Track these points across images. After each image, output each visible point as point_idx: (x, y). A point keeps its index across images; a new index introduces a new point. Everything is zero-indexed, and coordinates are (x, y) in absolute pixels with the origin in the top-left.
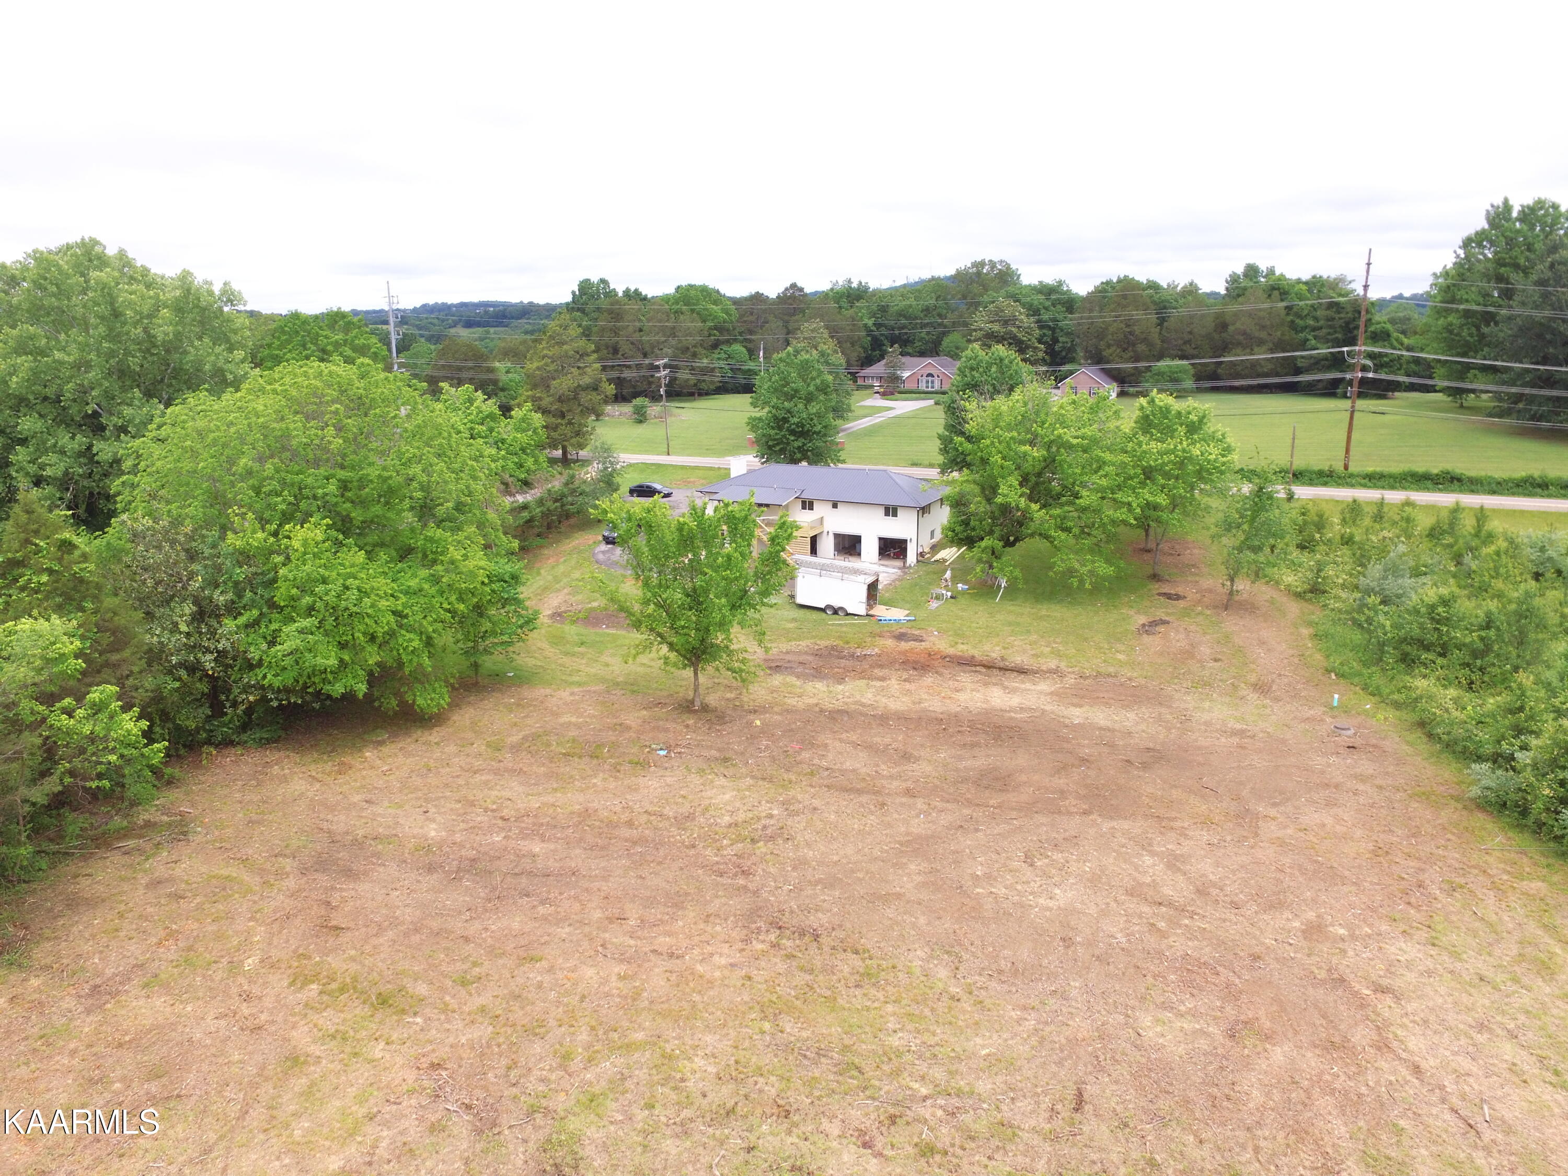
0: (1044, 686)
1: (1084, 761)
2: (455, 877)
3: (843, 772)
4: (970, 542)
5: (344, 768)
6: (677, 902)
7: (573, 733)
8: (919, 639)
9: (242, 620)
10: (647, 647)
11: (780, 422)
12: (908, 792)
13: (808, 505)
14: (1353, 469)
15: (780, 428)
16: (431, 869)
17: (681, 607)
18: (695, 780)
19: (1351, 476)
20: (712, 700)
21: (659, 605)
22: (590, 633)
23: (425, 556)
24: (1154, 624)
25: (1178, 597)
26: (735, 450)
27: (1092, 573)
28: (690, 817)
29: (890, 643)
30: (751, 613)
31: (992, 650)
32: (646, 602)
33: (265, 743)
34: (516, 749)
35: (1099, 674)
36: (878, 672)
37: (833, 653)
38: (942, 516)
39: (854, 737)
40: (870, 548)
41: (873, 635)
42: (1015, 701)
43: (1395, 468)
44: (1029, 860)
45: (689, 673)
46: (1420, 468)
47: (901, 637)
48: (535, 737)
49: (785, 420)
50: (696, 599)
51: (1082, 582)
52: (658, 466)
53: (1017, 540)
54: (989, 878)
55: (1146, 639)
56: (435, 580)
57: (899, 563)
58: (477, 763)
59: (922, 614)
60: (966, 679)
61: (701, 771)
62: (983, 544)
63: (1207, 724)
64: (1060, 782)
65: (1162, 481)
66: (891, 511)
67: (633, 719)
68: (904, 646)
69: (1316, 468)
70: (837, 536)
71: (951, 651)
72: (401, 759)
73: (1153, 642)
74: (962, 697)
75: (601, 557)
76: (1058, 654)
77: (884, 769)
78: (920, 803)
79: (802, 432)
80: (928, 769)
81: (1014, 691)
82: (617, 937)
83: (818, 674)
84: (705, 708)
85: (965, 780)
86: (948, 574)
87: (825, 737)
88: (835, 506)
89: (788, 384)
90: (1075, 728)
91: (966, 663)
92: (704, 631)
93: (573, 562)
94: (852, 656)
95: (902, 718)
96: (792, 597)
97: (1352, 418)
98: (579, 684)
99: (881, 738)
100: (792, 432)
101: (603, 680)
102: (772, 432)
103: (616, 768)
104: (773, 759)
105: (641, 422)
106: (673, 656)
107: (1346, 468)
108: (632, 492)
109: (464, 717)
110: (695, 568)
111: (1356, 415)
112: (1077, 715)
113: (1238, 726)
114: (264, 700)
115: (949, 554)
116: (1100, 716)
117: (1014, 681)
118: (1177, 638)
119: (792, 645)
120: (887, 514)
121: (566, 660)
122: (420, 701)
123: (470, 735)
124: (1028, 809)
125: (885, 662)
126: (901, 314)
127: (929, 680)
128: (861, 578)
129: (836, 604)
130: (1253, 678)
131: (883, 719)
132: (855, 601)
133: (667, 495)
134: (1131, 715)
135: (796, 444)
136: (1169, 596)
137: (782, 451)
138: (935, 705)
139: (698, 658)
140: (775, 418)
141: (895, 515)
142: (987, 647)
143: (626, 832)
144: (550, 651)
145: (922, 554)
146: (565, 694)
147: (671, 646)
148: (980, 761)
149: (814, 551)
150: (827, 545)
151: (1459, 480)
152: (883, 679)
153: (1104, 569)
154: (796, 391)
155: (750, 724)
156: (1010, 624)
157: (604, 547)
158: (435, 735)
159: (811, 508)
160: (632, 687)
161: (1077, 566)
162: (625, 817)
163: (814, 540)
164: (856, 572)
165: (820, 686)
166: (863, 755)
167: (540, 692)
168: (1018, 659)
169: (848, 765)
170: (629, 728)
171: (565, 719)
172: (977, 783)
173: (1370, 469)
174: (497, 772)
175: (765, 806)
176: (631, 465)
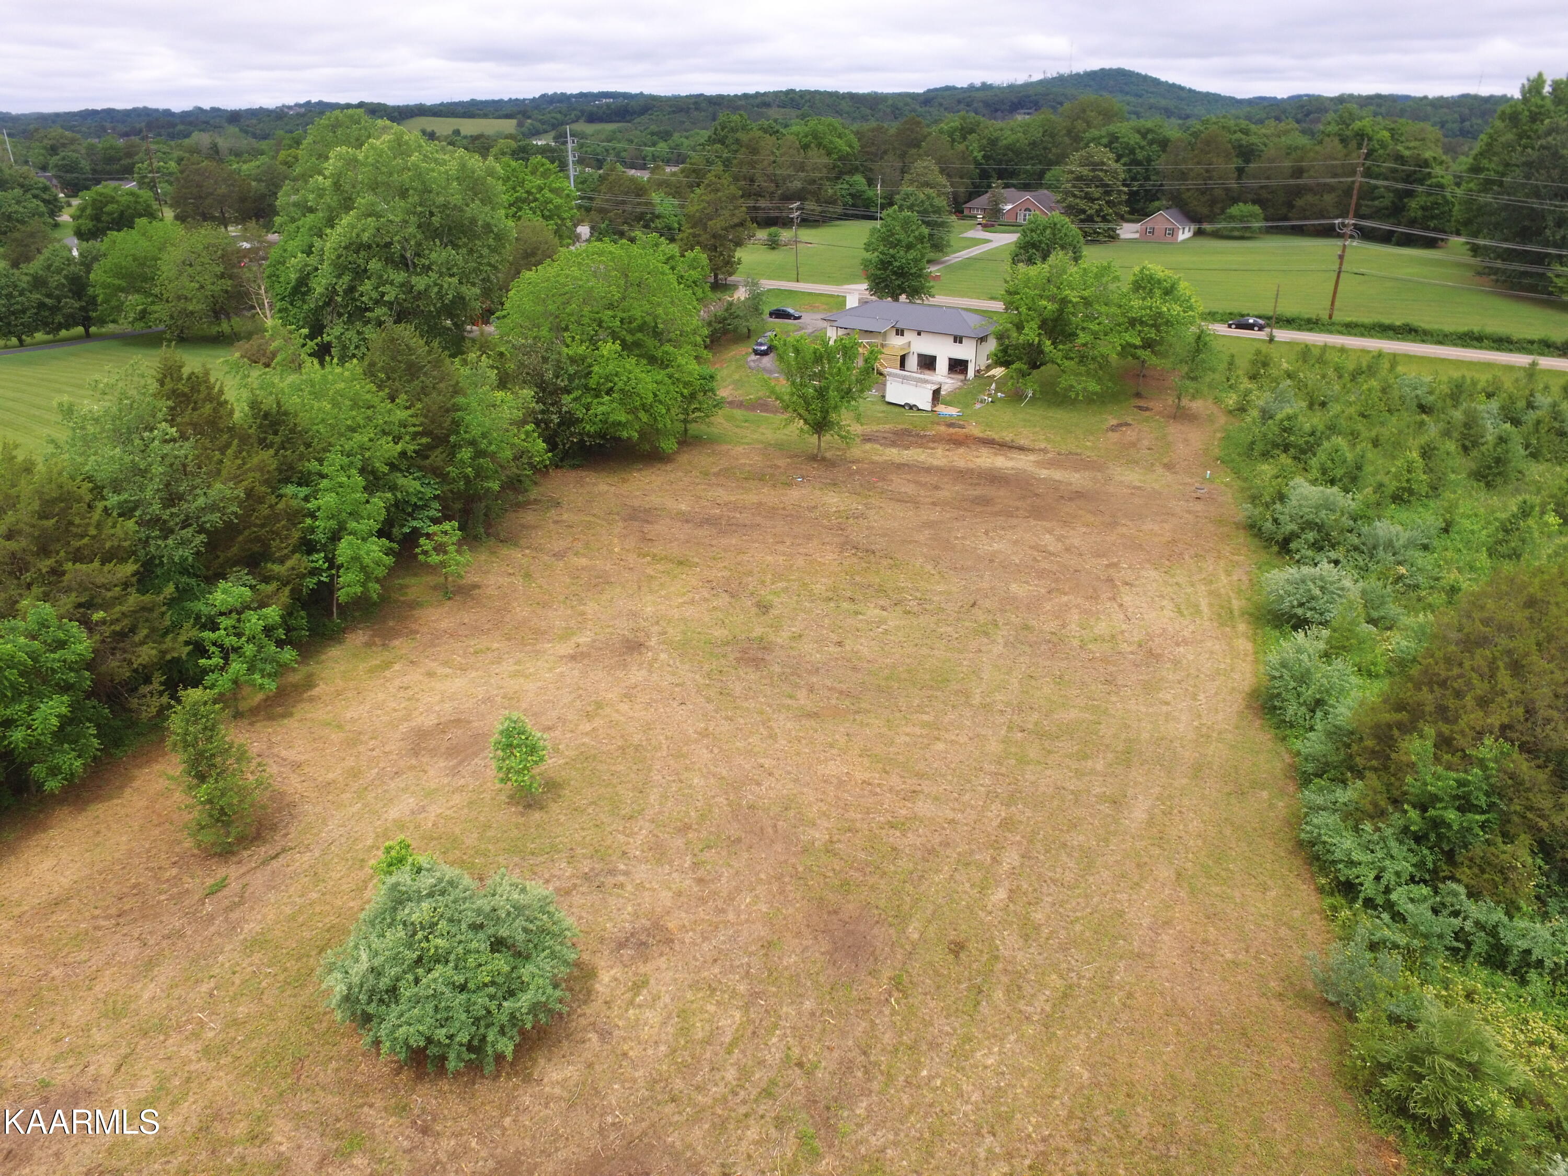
0: (1032, 457)
1: (1036, 495)
2: (700, 525)
3: (899, 493)
4: (1006, 364)
5: (624, 481)
6: (809, 538)
7: (748, 468)
8: (963, 427)
9: (572, 396)
10: (792, 421)
11: (884, 265)
12: (934, 504)
13: (900, 332)
14: (1336, 318)
15: (885, 269)
16: (687, 521)
17: (813, 398)
18: (817, 492)
19: (1333, 324)
20: (828, 455)
21: (799, 396)
22: (750, 415)
23: (662, 362)
24: (1120, 425)
25: (1147, 409)
26: (850, 279)
27: (1085, 389)
28: (815, 507)
29: (943, 428)
30: (853, 403)
31: (1008, 436)
32: (792, 394)
33: (575, 467)
34: (717, 475)
35: (1070, 453)
36: (931, 445)
37: (906, 433)
38: (992, 345)
39: (909, 477)
40: (942, 365)
41: (933, 423)
42: (1010, 464)
43: (1367, 320)
44: (986, 533)
45: (816, 436)
46: (1387, 321)
47: (951, 425)
48: (727, 469)
49: (890, 263)
50: (821, 393)
51: (1077, 394)
52: (791, 292)
53: (1041, 365)
54: (963, 538)
55: (1110, 434)
56: (670, 377)
57: (961, 377)
58: (697, 481)
59: (969, 412)
60: (984, 451)
61: (821, 489)
62: (1014, 366)
63: (1121, 482)
64: (1019, 504)
65: (1140, 328)
66: (958, 339)
67: (782, 462)
68: (952, 430)
69: (1306, 316)
70: (920, 356)
71: (981, 435)
72: (654, 477)
73: (1114, 436)
74: (978, 460)
75: (752, 364)
76: (1048, 440)
77: (922, 492)
78: (938, 508)
79: (901, 273)
80: (948, 494)
81: (1012, 459)
82: (781, 548)
83: (894, 444)
84: (824, 459)
85: (966, 500)
86: (993, 386)
87: (894, 477)
88: (919, 334)
89: (893, 234)
90: (1039, 480)
91: (988, 442)
92: (825, 412)
93: (733, 368)
94: (918, 435)
95: (940, 470)
96: (884, 397)
97: (1338, 277)
98: (748, 444)
99: (924, 478)
100: (895, 273)
101: (762, 442)
102: (879, 272)
103: (774, 486)
104: (861, 485)
105: (774, 248)
106: (806, 427)
107: (1330, 317)
108: (771, 314)
109: (684, 458)
110: (821, 375)
111: (1342, 275)
112: (1044, 473)
113: (1139, 484)
114: (582, 441)
115: (998, 372)
116: (1057, 475)
117: (1015, 454)
118: (1130, 435)
119: (880, 427)
120: (955, 341)
121: (736, 430)
122: (662, 445)
123: (689, 468)
124: (996, 514)
125: (938, 439)
126: (1008, 148)
127: (961, 450)
128: (929, 386)
129: (912, 402)
130: (1165, 461)
131: (928, 469)
132: (923, 400)
133: (799, 318)
134: (1077, 476)
135: (897, 282)
136: (1140, 408)
137: (887, 286)
138: (961, 463)
139: (821, 429)
140: (882, 261)
141: (961, 342)
142: (1004, 434)
143: (781, 512)
144: (726, 424)
145: (978, 371)
146: (740, 449)
147: (806, 421)
148: (978, 492)
149: (902, 365)
150: (912, 363)
151: (1416, 331)
152: (933, 449)
153: (1093, 386)
154: (899, 241)
155: (849, 468)
156: (1025, 420)
157: (753, 357)
158: (669, 467)
159: (902, 335)
160: (780, 446)
161: (1075, 384)
162: (782, 505)
163: (903, 359)
164: (926, 382)
165: (894, 451)
166: (912, 486)
167: (725, 447)
168: (1022, 442)
169: (903, 490)
170: (779, 467)
171: (743, 461)
172: (972, 502)
173: (1348, 319)
174: (709, 485)
175: (855, 505)
176: (769, 290)
